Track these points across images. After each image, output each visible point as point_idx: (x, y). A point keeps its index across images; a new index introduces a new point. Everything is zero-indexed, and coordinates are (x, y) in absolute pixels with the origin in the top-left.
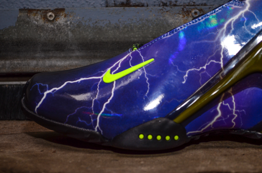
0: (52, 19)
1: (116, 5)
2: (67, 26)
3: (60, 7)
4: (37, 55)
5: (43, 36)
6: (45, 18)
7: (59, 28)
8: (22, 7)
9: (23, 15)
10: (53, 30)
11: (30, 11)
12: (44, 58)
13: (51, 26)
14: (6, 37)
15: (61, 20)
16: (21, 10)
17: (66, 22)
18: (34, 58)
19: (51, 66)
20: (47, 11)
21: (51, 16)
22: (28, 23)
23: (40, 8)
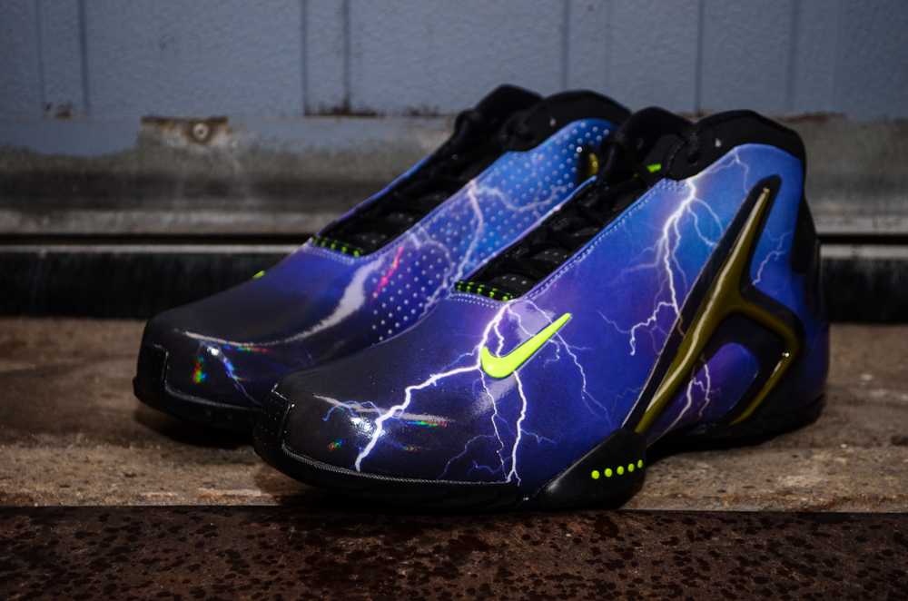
0: (202, 136)
1: (324, 113)
2: (231, 150)
3: (219, 114)
4: (177, 202)
5: (185, 169)
6: (190, 134)
7: (217, 154)
8: (146, 113)
9: (150, 129)
10: (205, 158)
11: (162, 121)
12: (188, 209)
13: (200, 149)
14: (117, 169)
15: (221, 140)
16: (146, 120)
17: (230, 142)
18: (168, 208)
19: (201, 224)
20: (193, 123)
21: (201, 132)
22: (158, 143)
23: (182, 116)
